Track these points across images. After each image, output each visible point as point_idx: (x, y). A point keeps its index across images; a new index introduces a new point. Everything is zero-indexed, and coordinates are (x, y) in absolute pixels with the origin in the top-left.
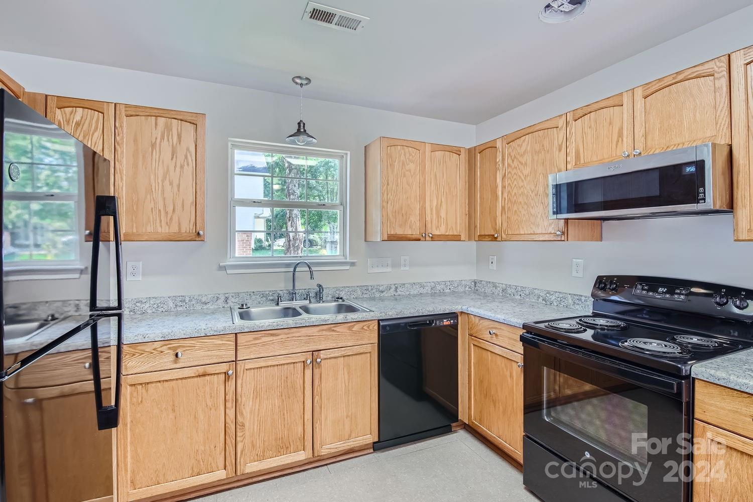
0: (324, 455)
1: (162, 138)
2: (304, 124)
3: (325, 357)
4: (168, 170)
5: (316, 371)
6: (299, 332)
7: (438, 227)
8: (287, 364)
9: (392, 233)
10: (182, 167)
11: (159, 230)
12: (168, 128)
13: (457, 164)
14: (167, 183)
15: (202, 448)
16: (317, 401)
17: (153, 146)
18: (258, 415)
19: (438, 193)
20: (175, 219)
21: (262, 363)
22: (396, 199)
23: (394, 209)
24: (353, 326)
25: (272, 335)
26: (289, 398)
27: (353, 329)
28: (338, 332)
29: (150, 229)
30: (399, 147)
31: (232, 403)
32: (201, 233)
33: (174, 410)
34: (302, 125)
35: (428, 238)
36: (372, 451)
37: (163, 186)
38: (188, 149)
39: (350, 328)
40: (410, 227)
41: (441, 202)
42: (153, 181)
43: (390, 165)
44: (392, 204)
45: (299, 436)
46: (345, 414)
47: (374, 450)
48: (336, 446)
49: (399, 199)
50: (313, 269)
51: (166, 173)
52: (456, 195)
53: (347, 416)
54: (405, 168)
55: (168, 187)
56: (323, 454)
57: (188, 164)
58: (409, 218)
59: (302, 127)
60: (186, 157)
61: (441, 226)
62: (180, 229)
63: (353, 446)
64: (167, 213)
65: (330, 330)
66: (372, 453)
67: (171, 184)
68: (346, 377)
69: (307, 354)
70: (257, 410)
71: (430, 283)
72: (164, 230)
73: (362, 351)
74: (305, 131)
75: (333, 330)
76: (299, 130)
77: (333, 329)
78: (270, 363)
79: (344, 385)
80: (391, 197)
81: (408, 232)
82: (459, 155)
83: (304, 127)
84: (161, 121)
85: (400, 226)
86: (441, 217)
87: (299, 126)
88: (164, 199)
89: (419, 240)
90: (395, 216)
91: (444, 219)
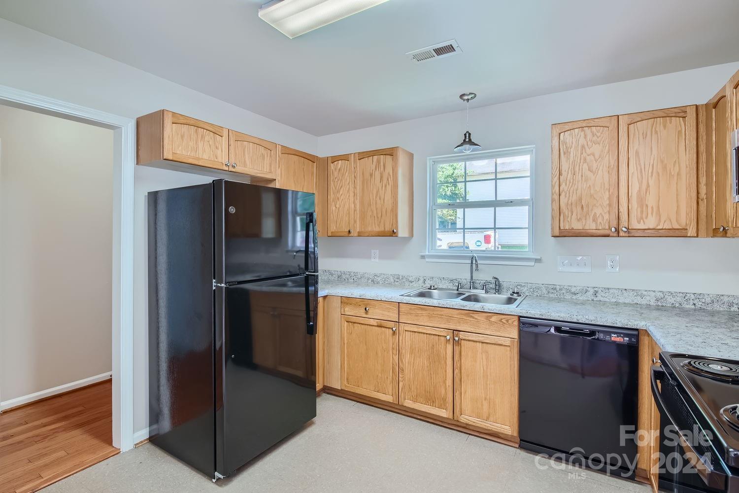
0: (462, 423)
1: (376, 169)
2: (470, 134)
3: (464, 338)
4: (379, 189)
5: (457, 348)
6: (441, 311)
7: (642, 218)
8: (434, 335)
9: (567, 227)
10: (386, 186)
11: (374, 229)
12: (379, 162)
13: (680, 132)
14: (378, 198)
15: (380, 375)
16: (457, 373)
17: (371, 175)
18: (413, 367)
19: (642, 176)
20: (382, 222)
21: (415, 329)
22: (572, 189)
23: (570, 201)
24: (491, 317)
25: (422, 309)
26: (435, 362)
27: (491, 320)
28: (476, 319)
29: (370, 229)
30: (576, 130)
31: (397, 351)
32: (395, 231)
33: (366, 344)
34: (467, 135)
35: (621, 234)
36: (517, 446)
37: (376, 201)
38: (389, 174)
39: (488, 318)
40: (594, 220)
41: (648, 186)
42: (371, 198)
43: (565, 153)
44: (567, 195)
45: (443, 396)
46: (484, 396)
47: (519, 446)
48: (475, 421)
49: (577, 190)
50: (479, 262)
51: (378, 192)
52: (679, 174)
53: (486, 399)
54: (586, 152)
55: (378, 201)
56: (461, 421)
57: (389, 184)
58: (592, 210)
59: (467, 137)
60: (388, 180)
61: (647, 217)
62: (384, 229)
63: (490, 428)
64: (378, 218)
65: (468, 315)
66: (516, 448)
67: (380, 199)
68: (485, 363)
69: (448, 331)
70: (412, 363)
71: (654, 291)
72: (377, 229)
73: (500, 342)
74: (470, 140)
75: (472, 317)
76: (464, 140)
77: (471, 315)
78: (420, 330)
79: (482, 369)
80: (566, 189)
81: (591, 226)
82: (685, 117)
83: (469, 136)
84: (375, 158)
85: (579, 220)
86: (647, 206)
87: (465, 137)
88: (377, 209)
89: (608, 236)
90: (572, 208)
91: (652, 208)
